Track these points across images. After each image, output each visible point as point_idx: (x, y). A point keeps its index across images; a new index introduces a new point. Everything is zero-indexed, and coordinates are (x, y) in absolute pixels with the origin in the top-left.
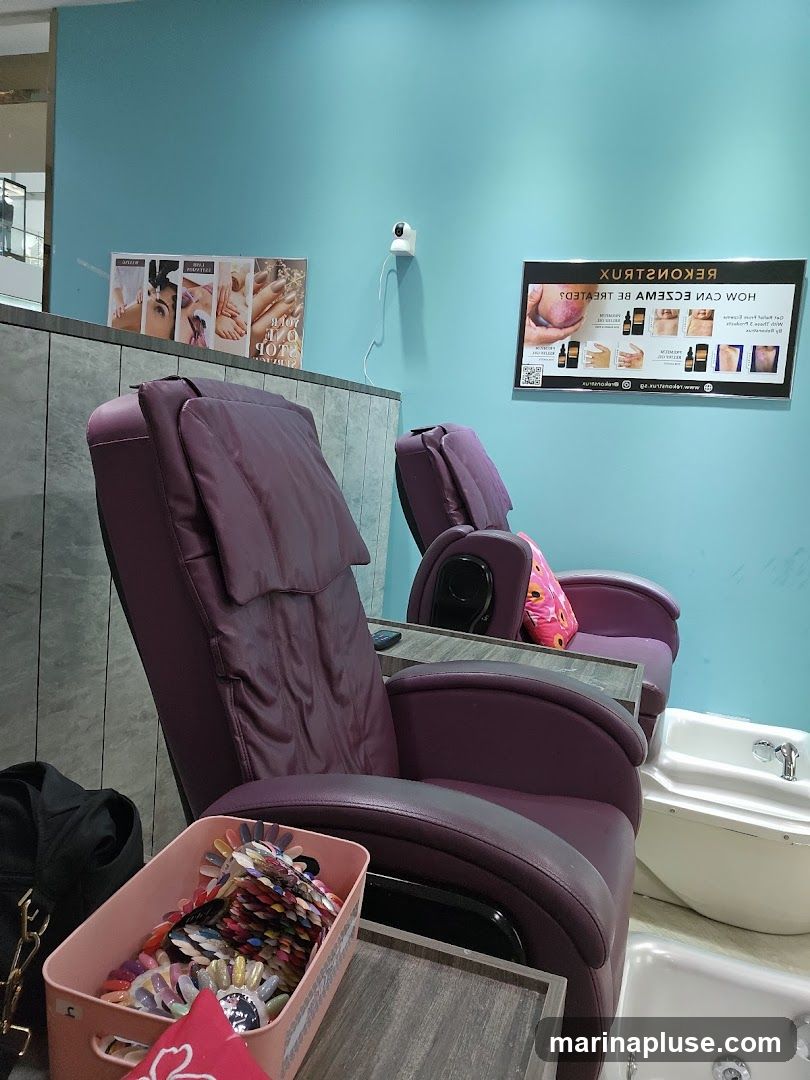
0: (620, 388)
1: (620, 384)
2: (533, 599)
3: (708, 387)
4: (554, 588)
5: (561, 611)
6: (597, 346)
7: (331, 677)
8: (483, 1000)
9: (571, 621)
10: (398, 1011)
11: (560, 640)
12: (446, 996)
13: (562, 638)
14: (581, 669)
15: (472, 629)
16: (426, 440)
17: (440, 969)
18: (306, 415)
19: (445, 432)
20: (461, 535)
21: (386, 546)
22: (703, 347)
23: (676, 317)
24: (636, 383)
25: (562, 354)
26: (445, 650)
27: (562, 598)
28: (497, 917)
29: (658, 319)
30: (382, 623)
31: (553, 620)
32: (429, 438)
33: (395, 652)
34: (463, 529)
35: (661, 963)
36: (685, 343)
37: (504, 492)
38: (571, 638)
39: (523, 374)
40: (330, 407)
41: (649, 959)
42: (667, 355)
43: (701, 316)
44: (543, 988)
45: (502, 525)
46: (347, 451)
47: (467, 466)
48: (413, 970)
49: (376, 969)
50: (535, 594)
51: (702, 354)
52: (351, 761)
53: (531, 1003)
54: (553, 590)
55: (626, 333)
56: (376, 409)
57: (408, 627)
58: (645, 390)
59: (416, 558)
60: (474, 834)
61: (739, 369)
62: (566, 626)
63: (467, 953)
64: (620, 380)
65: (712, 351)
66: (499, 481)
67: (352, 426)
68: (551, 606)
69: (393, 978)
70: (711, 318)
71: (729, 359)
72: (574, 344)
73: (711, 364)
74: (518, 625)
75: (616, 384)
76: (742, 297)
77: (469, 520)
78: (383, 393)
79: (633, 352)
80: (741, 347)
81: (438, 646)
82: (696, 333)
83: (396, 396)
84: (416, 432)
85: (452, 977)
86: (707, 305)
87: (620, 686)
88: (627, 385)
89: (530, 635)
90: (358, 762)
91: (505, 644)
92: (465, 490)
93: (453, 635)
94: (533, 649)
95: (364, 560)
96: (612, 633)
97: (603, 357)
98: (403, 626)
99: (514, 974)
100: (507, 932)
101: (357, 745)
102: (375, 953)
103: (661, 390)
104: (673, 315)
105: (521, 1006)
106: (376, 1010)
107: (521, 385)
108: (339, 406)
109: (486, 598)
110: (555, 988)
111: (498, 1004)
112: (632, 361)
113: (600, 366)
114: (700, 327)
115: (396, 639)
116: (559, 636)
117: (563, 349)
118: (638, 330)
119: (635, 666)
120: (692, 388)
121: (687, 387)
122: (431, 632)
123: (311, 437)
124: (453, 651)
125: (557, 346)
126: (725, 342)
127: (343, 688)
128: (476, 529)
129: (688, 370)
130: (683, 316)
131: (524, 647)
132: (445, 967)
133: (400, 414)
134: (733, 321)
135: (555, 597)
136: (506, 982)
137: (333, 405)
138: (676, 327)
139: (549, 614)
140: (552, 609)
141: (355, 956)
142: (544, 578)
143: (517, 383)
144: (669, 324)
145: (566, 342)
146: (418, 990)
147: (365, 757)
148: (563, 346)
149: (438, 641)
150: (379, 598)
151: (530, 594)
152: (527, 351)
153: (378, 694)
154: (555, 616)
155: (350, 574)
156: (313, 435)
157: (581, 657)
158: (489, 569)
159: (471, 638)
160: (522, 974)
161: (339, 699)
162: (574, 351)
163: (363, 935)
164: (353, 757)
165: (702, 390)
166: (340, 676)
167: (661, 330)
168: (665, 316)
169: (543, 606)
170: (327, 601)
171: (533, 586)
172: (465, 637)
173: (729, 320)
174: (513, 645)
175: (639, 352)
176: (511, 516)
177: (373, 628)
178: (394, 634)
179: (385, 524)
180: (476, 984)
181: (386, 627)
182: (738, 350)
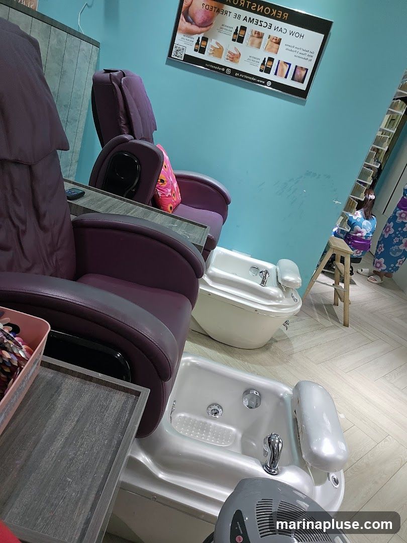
0: (224, 72)
1: (225, 70)
2: (161, 183)
3: (269, 83)
4: (172, 179)
5: (174, 192)
6: (217, 43)
7: (39, 216)
8: (106, 399)
9: (178, 198)
10: (59, 406)
11: (171, 207)
12: (86, 398)
13: (172, 206)
14: (179, 226)
15: (125, 195)
16: (112, 77)
17: (85, 384)
18: (35, 44)
19: (124, 76)
20: (126, 141)
21: (81, 137)
22: (271, 60)
23: (261, 37)
24: (234, 72)
25: (197, 43)
26: (109, 205)
27: (175, 185)
28: (119, 355)
29: (252, 36)
30: (74, 183)
31: (169, 196)
32: (115, 77)
33: (80, 202)
34: (128, 137)
35: (194, 365)
36: (262, 54)
37: (154, 119)
38: (176, 207)
39: (174, 49)
40: (54, 41)
41: (189, 364)
42: (252, 59)
43: (274, 41)
44: (138, 394)
45: (150, 139)
46: (62, 73)
47: (135, 100)
48: (71, 383)
49: (49, 383)
50: (162, 181)
51: (270, 63)
52: (48, 262)
53: (131, 401)
54: (171, 180)
55: (234, 40)
56: (83, 50)
57: (89, 189)
58: (237, 77)
59: (98, 149)
60: (112, 316)
61: (286, 77)
62: (175, 200)
63: (100, 375)
64: (226, 68)
65: (275, 62)
66: (152, 113)
67: (66, 56)
68: (170, 189)
69: (58, 388)
70: (279, 43)
71: (283, 70)
72: (205, 39)
73: (273, 71)
74: (151, 196)
75: (223, 70)
76: (297, 35)
77: (131, 133)
78: (89, 40)
79: (235, 53)
80: (290, 65)
81: (105, 202)
82: (270, 50)
83: (97, 44)
84: (107, 71)
85: (91, 388)
86: (278, 35)
87: (197, 237)
88: (228, 71)
89: (156, 203)
90: (52, 264)
91: (143, 207)
92: (132, 114)
93: (114, 197)
94: (156, 211)
95: (66, 147)
96: (197, 206)
97: (218, 51)
98: (86, 187)
99: (124, 387)
100: (123, 363)
101: (52, 254)
102: (49, 374)
103: (246, 79)
104: (260, 36)
105: (125, 403)
106: (46, 405)
107: (172, 56)
108: (59, 42)
109: (135, 179)
110: (144, 395)
111: (114, 401)
112: (234, 57)
113: (216, 56)
114: (272, 47)
115: (82, 195)
116: (171, 205)
117: (198, 40)
118: (240, 40)
119: (206, 227)
120: (261, 81)
121: (258, 81)
122: (103, 193)
123: (37, 59)
124: (113, 206)
125: (196, 37)
126: (283, 60)
127: (46, 222)
128: (135, 138)
129: (261, 71)
130: (265, 37)
131: (152, 210)
132: (88, 382)
133: (98, 57)
134: (290, 48)
135: (172, 184)
136: (119, 390)
137: (55, 40)
138: (260, 43)
139: (168, 192)
140: (169, 190)
141: (38, 376)
142: (168, 173)
143: (170, 55)
144: (257, 41)
145: (201, 36)
146: (71, 395)
147: (56, 261)
148: (199, 38)
149: (105, 199)
150: (75, 167)
151: (159, 181)
152: (179, 36)
153: (67, 227)
154: (170, 194)
155: (56, 155)
156: (38, 59)
157: (181, 219)
158: (139, 163)
159: (124, 200)
160: (127, 387)
161: (43, 229)
162: (204, 43)
163: (44, 364)
164: (49, 261)
165: (265, 84)
166: (45, 215)
167: (252, 44)
168: (256, 35)
169: (165, 188)
170: (39, 169)
171: (162, 176)
172: (121, 199)
173: (288, 47)
174: (146, 208)
175: (238, 53)
176: (155, 134)
177: (67, 186)
178: (81, 191)
179: (82, 124)
180: (103, 391)
181: (76, 187)
182: (288, 66)
